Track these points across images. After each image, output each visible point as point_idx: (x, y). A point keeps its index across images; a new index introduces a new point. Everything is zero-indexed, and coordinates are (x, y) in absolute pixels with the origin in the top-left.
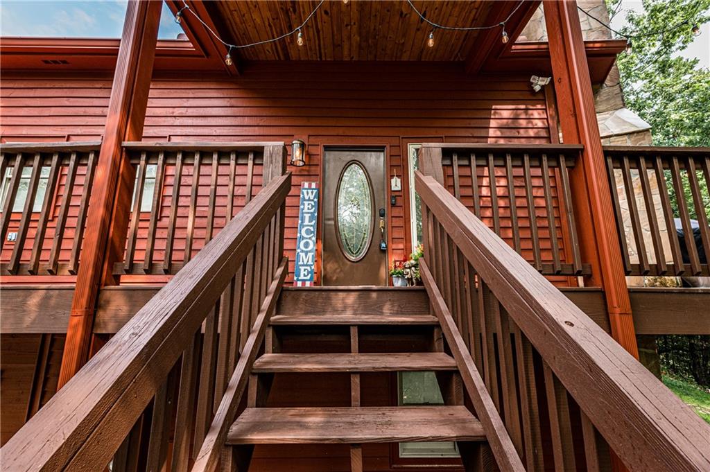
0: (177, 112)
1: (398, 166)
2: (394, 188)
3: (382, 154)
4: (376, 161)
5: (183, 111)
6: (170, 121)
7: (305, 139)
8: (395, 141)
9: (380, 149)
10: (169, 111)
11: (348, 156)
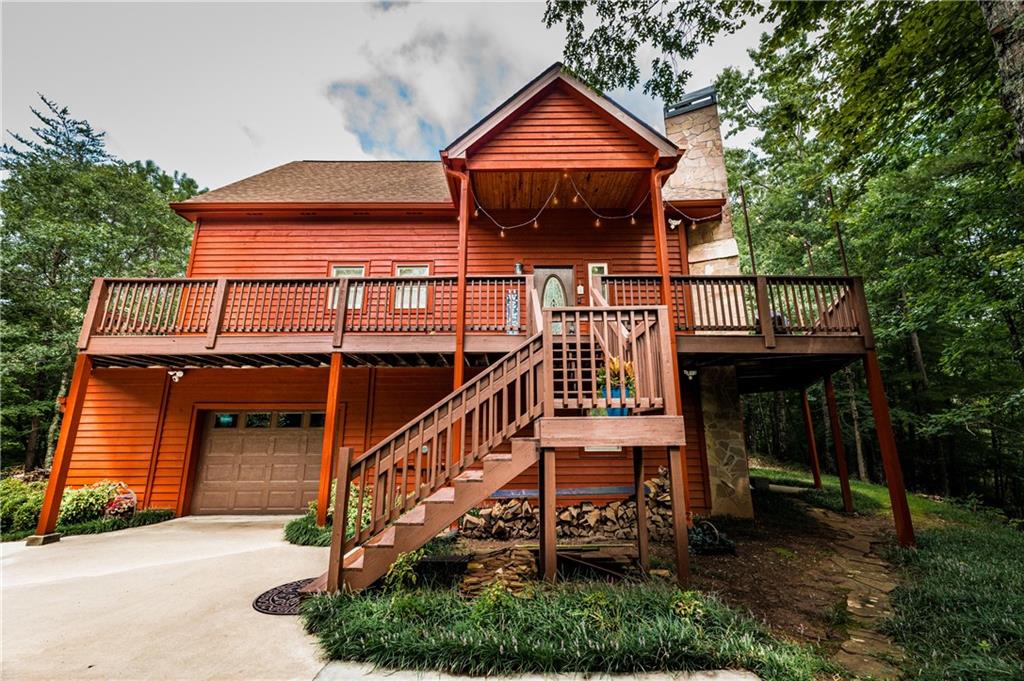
0: (438, 244)
1: (582, 278)
2: (579, 293)
3: (571, 270)
4: (567, 274)
5: (441, 244)
6: (434, 251)
7: (521, 261)
8: (580, 262)
9: (570, 267)
10: (430, 244)
11: (549, 271)
